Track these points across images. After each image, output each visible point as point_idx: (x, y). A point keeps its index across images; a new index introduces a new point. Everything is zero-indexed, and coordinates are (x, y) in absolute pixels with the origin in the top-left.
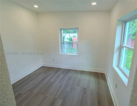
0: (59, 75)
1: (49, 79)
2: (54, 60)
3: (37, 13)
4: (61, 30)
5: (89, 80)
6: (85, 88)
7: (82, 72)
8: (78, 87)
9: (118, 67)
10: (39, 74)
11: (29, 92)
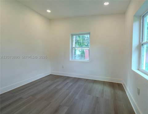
0: (68, 83)
1: (56, 86)
2: (63, 68)
3: (50, 20)
4: (72, 35)
5: (103, 90)
6: (97, 97)
7: (95, 82)
8: (89, 96)
9: (138, 70)
10: (45, 80)
11: (31, 97)
